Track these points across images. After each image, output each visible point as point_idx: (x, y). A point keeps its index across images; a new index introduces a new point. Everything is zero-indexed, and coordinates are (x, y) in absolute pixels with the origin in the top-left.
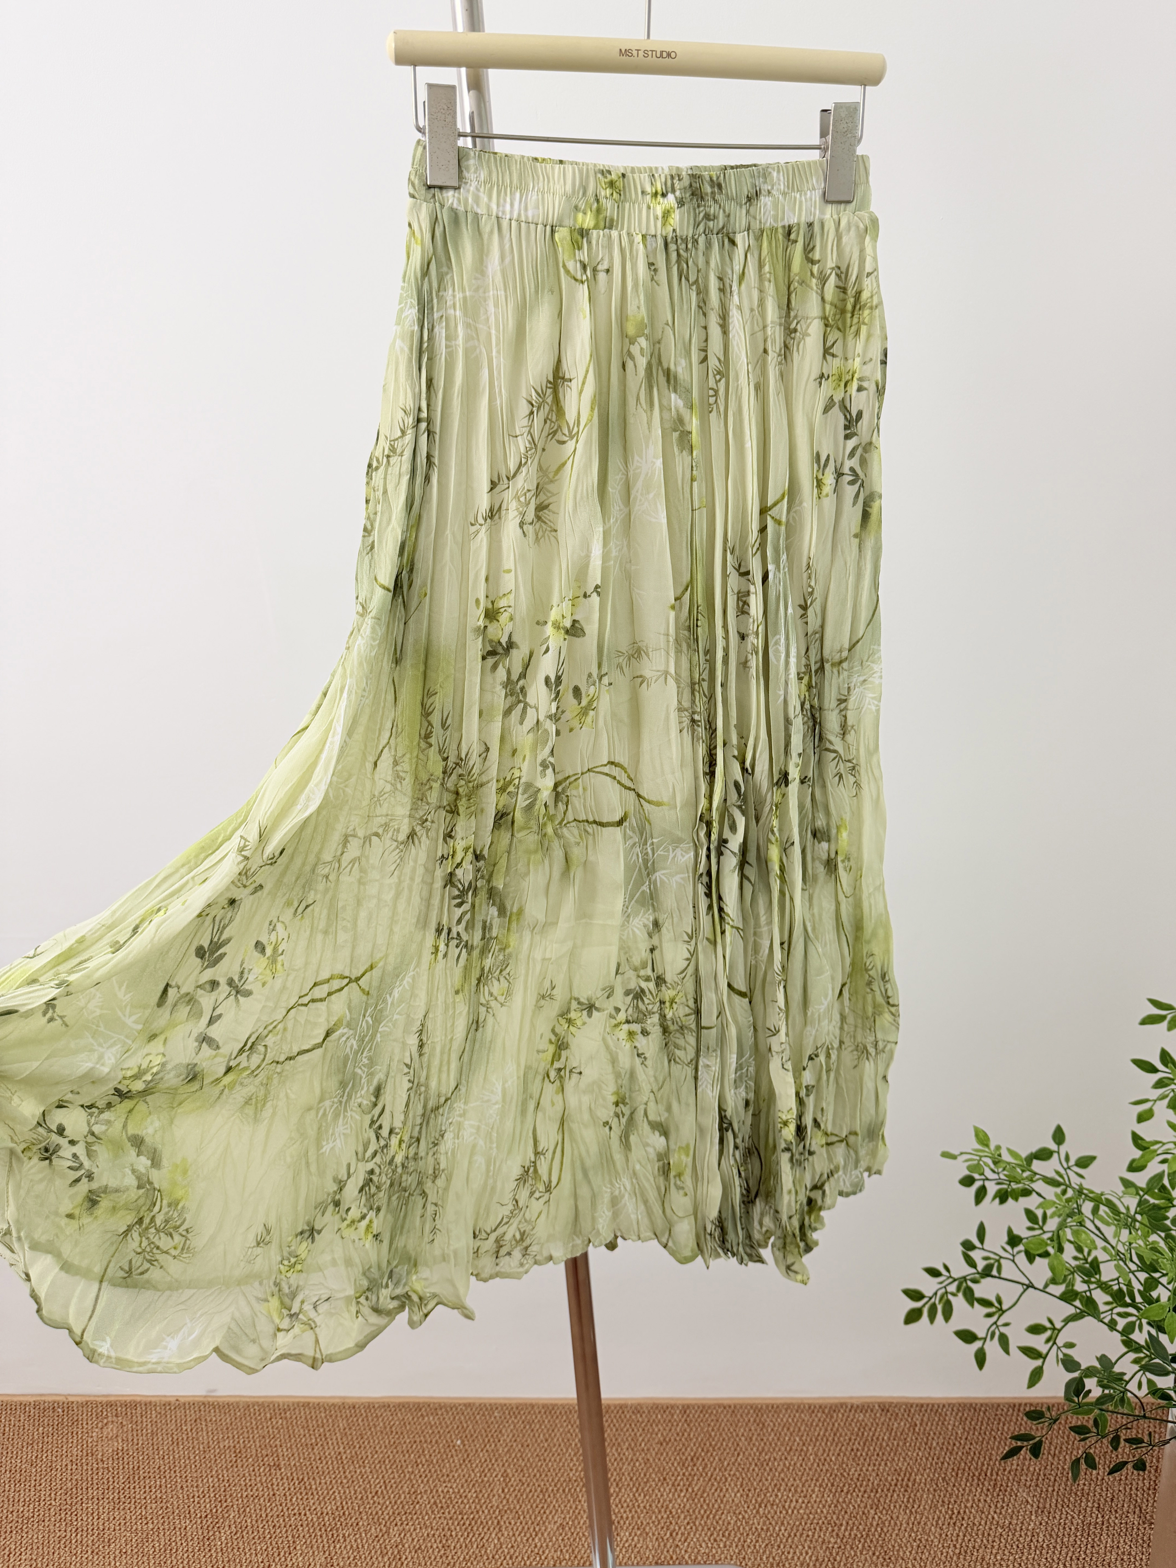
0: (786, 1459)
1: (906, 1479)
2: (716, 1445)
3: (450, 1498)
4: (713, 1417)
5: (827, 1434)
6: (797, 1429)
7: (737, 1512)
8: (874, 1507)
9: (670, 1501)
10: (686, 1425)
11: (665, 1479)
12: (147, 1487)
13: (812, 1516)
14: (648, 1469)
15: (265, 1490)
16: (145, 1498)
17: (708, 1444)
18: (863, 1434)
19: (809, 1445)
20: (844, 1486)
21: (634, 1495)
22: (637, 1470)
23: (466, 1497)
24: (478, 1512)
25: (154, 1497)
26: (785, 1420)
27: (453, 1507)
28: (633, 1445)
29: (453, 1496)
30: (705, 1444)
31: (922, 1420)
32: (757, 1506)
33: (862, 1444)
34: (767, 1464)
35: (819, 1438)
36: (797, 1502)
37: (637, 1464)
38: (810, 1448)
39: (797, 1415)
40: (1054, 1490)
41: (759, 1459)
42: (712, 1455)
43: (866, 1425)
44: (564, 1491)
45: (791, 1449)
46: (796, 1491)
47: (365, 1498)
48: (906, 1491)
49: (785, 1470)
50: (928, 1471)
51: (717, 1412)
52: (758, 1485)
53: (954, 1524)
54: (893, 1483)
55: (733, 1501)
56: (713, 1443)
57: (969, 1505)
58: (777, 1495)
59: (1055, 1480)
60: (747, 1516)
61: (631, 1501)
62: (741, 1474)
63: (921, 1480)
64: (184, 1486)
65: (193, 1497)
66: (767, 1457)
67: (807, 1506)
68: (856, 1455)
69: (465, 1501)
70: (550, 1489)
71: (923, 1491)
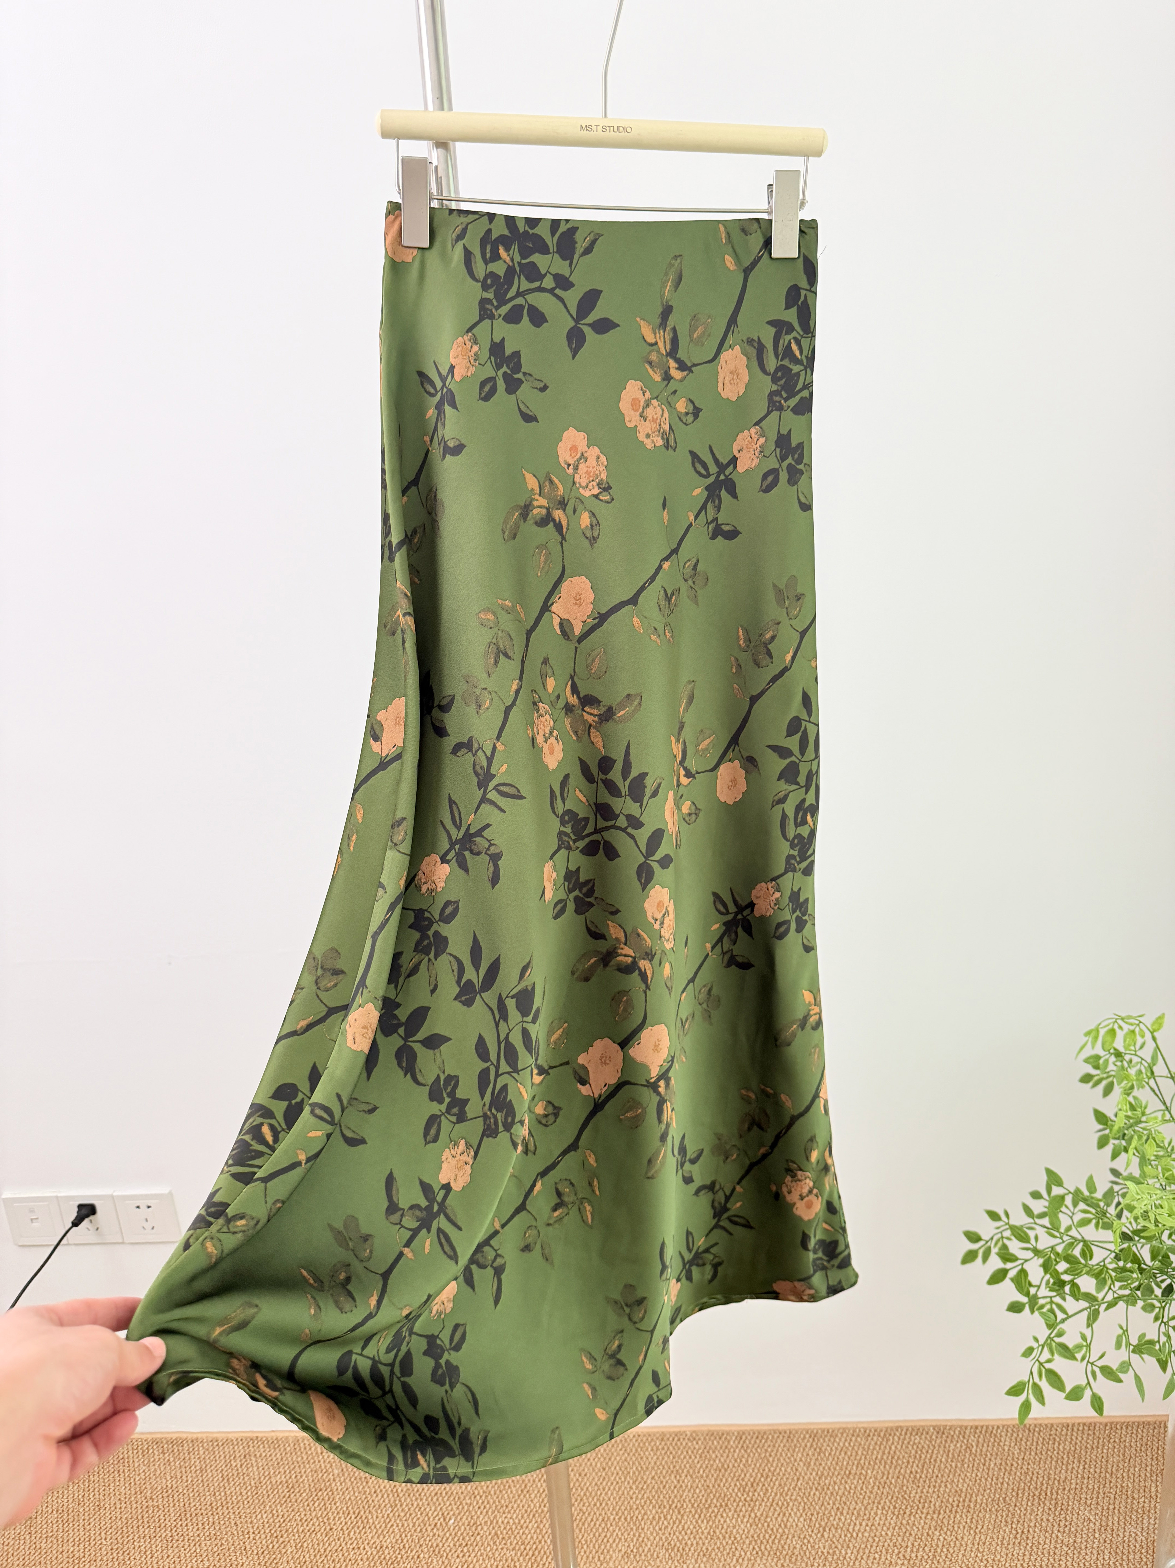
0: (846, 1482)
1: (967, 1500)
2: (775, 1470)
3: (511, 1529)
4: (769, 1442)
5: (885, 1457)
6: (854, 1454)
7: (802, 1536)
8: (939, 1529)
9: (734, 1527)
10: (743, 1451)
11: (727, 1505)
12: (200, 1525)
13: (877, 1540)
14: (708, 1495)
15: (322, 1524)
16: (198, 1535)
17: (767, 1470)
18: (921, 1457)
19: (868, 1468)
20: (906, 1508)
21: (697, 1522)
22: (698, 1497)
23: (527, 1527)
24: (540, 1542)
25: (207, 1534)
26: (841, 1444)
27: (515, 1537)
28: (691, 1471)
29: (514, 1527)
30: (764, 1470)
31: (978, 1441)
32: (821, 1529)
33: (920, 1466)
34: (828, 1489)
35: (877, 1461)
36: (861, 1524)
37: (698, 1491)
38: (869, 1472)
39: (854, 1439)
40: (1114, 1508)
41: (819, 1484)
42: (771, 1480)
43: (923, 1447)
44: (626, 1519)
45: (850, 1473)
46: (859, 1514)
47: (424, 1530)
48: (968, 1512)
49: (846, 1493)
50: (988, 1491)
51: (773, 1437)
52: (820, 1509)
53: (1019, 1543)
54: (955, 1504)
55: (797, 1525)
56: (772, 1469)
57: (1032, 1524)
58: (840, 1519)
59: (1115, 1498)
60: (812, 1541)
61: (695, 1527)
62: (802, 1498)
63: (982, 1500)
64: (238, 1523)
65: (248, 1533)
66: (827, 1482)
67: (871, 1530)
68: (915, 1477)
69: (527, 1532)
70: (612, 1517)
71: (986, 1511)
